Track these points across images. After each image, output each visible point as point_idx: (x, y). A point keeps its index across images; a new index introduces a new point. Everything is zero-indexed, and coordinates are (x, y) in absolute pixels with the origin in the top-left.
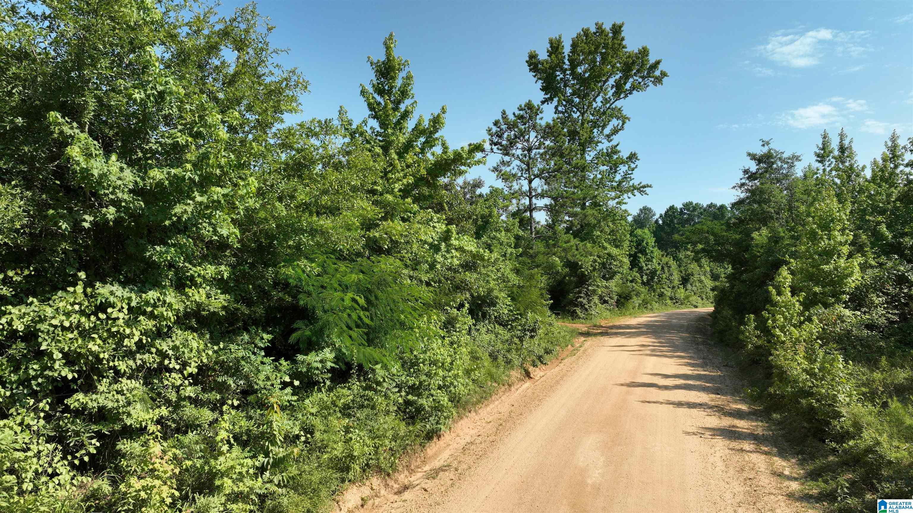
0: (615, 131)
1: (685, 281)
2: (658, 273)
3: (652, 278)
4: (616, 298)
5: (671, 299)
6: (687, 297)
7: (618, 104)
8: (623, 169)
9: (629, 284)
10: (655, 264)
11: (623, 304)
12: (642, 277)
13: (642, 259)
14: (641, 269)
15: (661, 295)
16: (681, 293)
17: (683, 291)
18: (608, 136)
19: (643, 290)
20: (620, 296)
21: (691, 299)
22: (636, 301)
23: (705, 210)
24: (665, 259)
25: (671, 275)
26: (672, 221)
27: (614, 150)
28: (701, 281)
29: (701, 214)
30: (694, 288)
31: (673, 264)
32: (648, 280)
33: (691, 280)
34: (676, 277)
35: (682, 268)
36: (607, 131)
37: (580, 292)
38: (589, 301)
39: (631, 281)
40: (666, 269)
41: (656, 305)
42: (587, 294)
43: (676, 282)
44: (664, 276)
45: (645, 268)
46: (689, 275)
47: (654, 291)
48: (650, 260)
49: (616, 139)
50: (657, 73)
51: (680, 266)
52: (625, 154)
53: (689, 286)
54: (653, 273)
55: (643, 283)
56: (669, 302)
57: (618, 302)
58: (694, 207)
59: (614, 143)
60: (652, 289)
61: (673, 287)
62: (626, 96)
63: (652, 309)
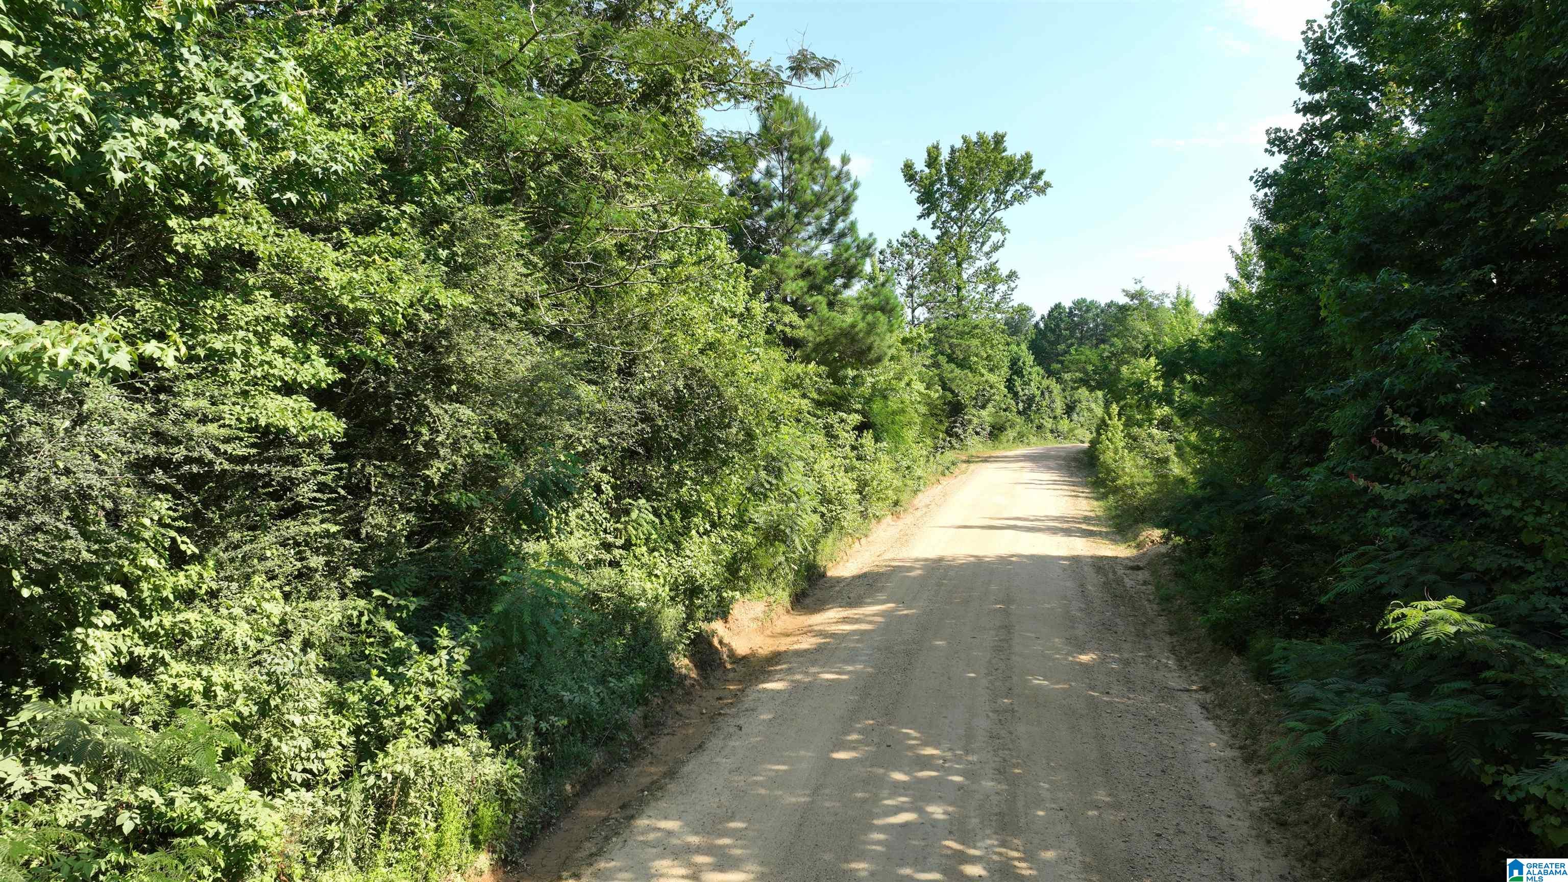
0: (996, 248)
1: (1070, 409)
2: (1037, 399)
3: (1030, 406)
4: (988, 429)
5: (1052, 431)
6: (1071, 430)
7: (998, 215)
8: (1002, 288)
9: (1002, 413)
10: (1033, 389)
11: (996, 437)
12: (1017, 404)
13: (1018, 382)
14: (1016, 394)
15: (1039, 427)
16: (1064, 425)
17: (1067, 422)
18: (987, 254)
19: (1019, 420)
20: (993, 427)
21: (1076, 432)
22: (1011, 434)
23: (1102, 311)
24: (1046, 382)
25: (1053, 402)
26: (1057, 326)
27: (992, 268)
28: (1090, 410)
29: (1097, 315)
30: (1082, 419)
31: (1056, 388)
32: (1024, 409)
33: (1077, 409)
34: (1059, 406)
35: (1067, 393)
36: (986, 248)
37: (955, 422)
38: (965, 431)
39: (1005, 410)
40: (1047, 394)
41: (1033, 439)
42: (962, 424)
43: (1059, 412)
44: (1044, 403)
45: (1021, 393)
46: (1075, 401)
47: (1032, 422)
48: (1027, 384)
49: (995, 256)
50: (1041, 183)
51: (1064, 390)
52: (1004, 271)
53: (1075, 417)
54: (1031, 400)
55: (1019, 412)
56: (1049, 435)
57: (991, 434)
58: (1088, 307)
59: (993, 260)
60: (1029, 420)
61: (1055, 418)
62: (1007, 207)
63: (1028, 444)
